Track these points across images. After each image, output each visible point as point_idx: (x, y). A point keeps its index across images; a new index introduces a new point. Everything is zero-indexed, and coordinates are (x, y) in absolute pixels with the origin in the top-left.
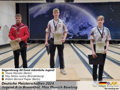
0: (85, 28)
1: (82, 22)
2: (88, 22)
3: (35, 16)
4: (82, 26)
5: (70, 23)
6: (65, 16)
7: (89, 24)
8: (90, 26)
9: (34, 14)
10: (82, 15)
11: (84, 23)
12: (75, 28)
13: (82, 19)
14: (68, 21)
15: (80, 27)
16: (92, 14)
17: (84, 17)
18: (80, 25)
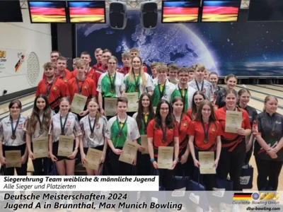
0: (181, 56)
1: (176, 44)
2: (186, 45)
3: (87, 33)
4: (176, 51)
5: (152, 47)
6: (144, 33)
7: (189, 47)
8: (190, 51)
9: (85, 29)
10: (176, 32)
11: (180, 47)
12: (162, 55)
13: (175, 39)
14: (150, 42)
15: (171, 54)
16: (197, 33)
17: (179, 35)
18: (172, 50)
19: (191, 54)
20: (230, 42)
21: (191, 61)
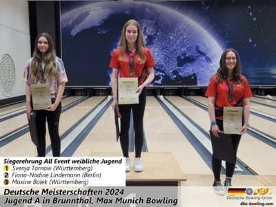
0: (190, 60)
1: (184, 46)
2: (198, 47)
3: (74, 32)
4: (184, 54)
5: (155, 49)
6: (145, 33)
7: (200, 50)
8: (202, 54)
9: (72, 27)
10: (185, 30)
11: (189, 49)
12: (167, 59)
13: (183, 39)
14: (152, 44)
15: (179, 58)
17: (188, 34)
18: (179, 53)
19: (204, 58)
20: (252, 43)
21: (203, 67)
